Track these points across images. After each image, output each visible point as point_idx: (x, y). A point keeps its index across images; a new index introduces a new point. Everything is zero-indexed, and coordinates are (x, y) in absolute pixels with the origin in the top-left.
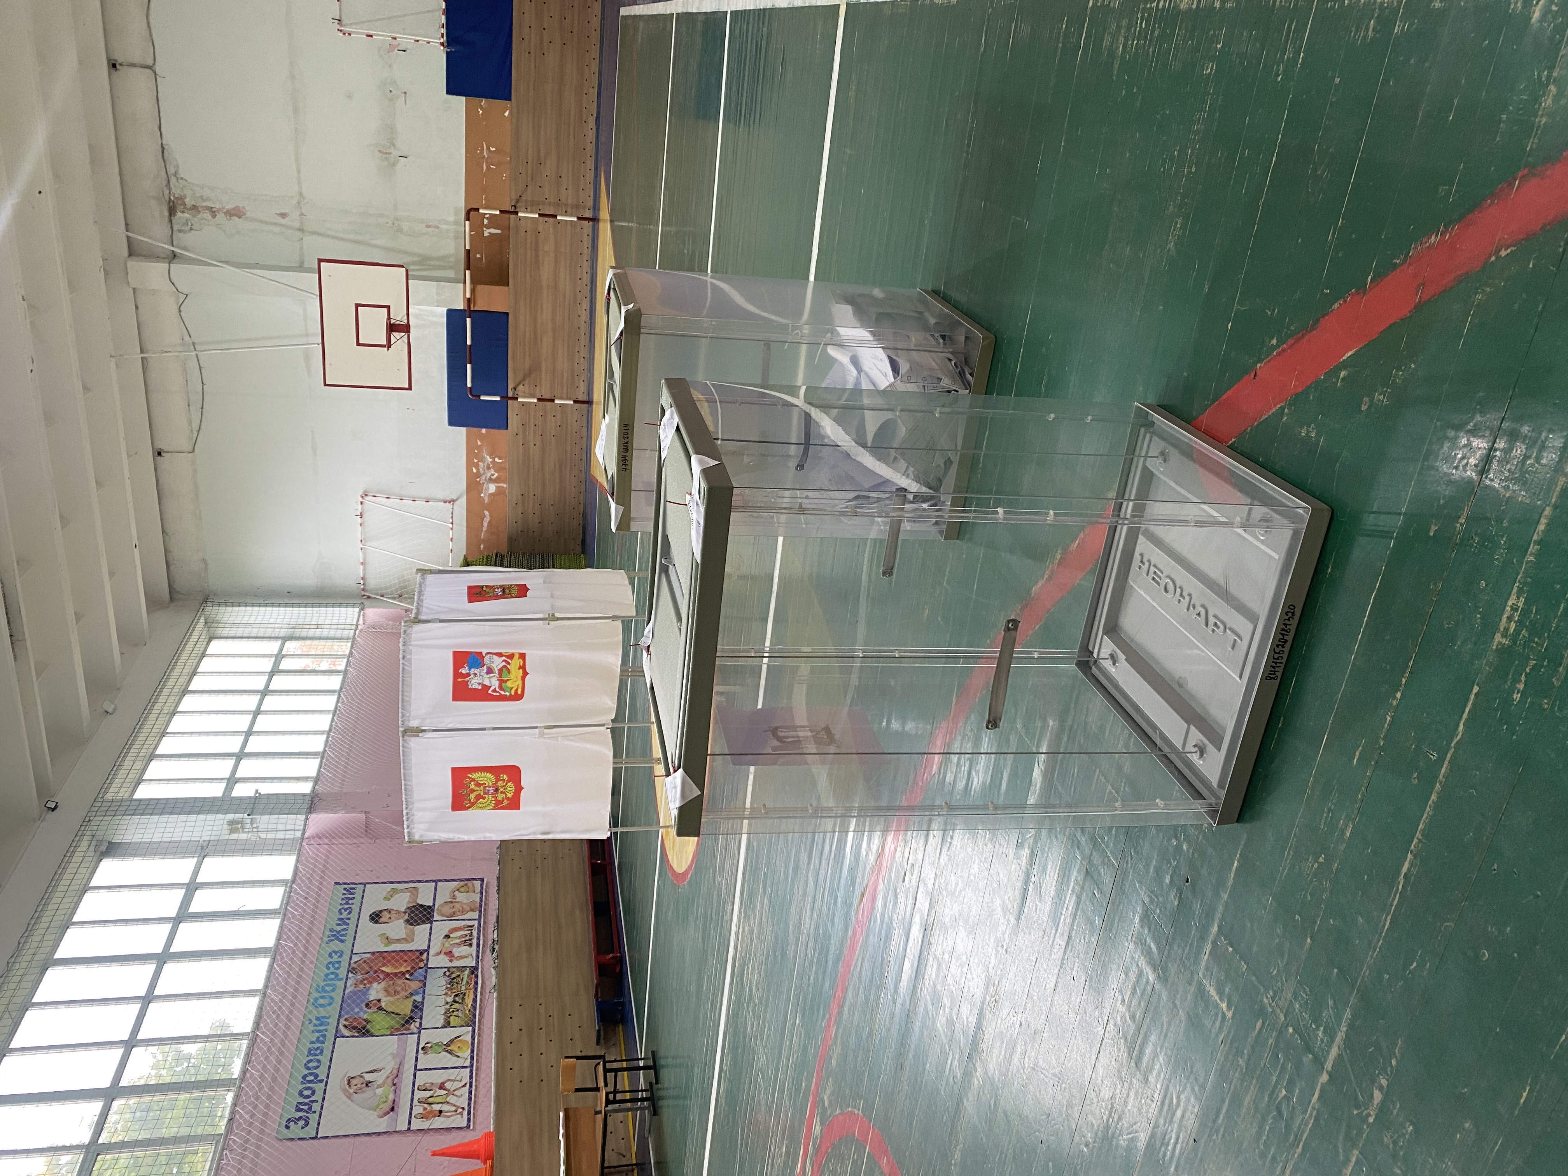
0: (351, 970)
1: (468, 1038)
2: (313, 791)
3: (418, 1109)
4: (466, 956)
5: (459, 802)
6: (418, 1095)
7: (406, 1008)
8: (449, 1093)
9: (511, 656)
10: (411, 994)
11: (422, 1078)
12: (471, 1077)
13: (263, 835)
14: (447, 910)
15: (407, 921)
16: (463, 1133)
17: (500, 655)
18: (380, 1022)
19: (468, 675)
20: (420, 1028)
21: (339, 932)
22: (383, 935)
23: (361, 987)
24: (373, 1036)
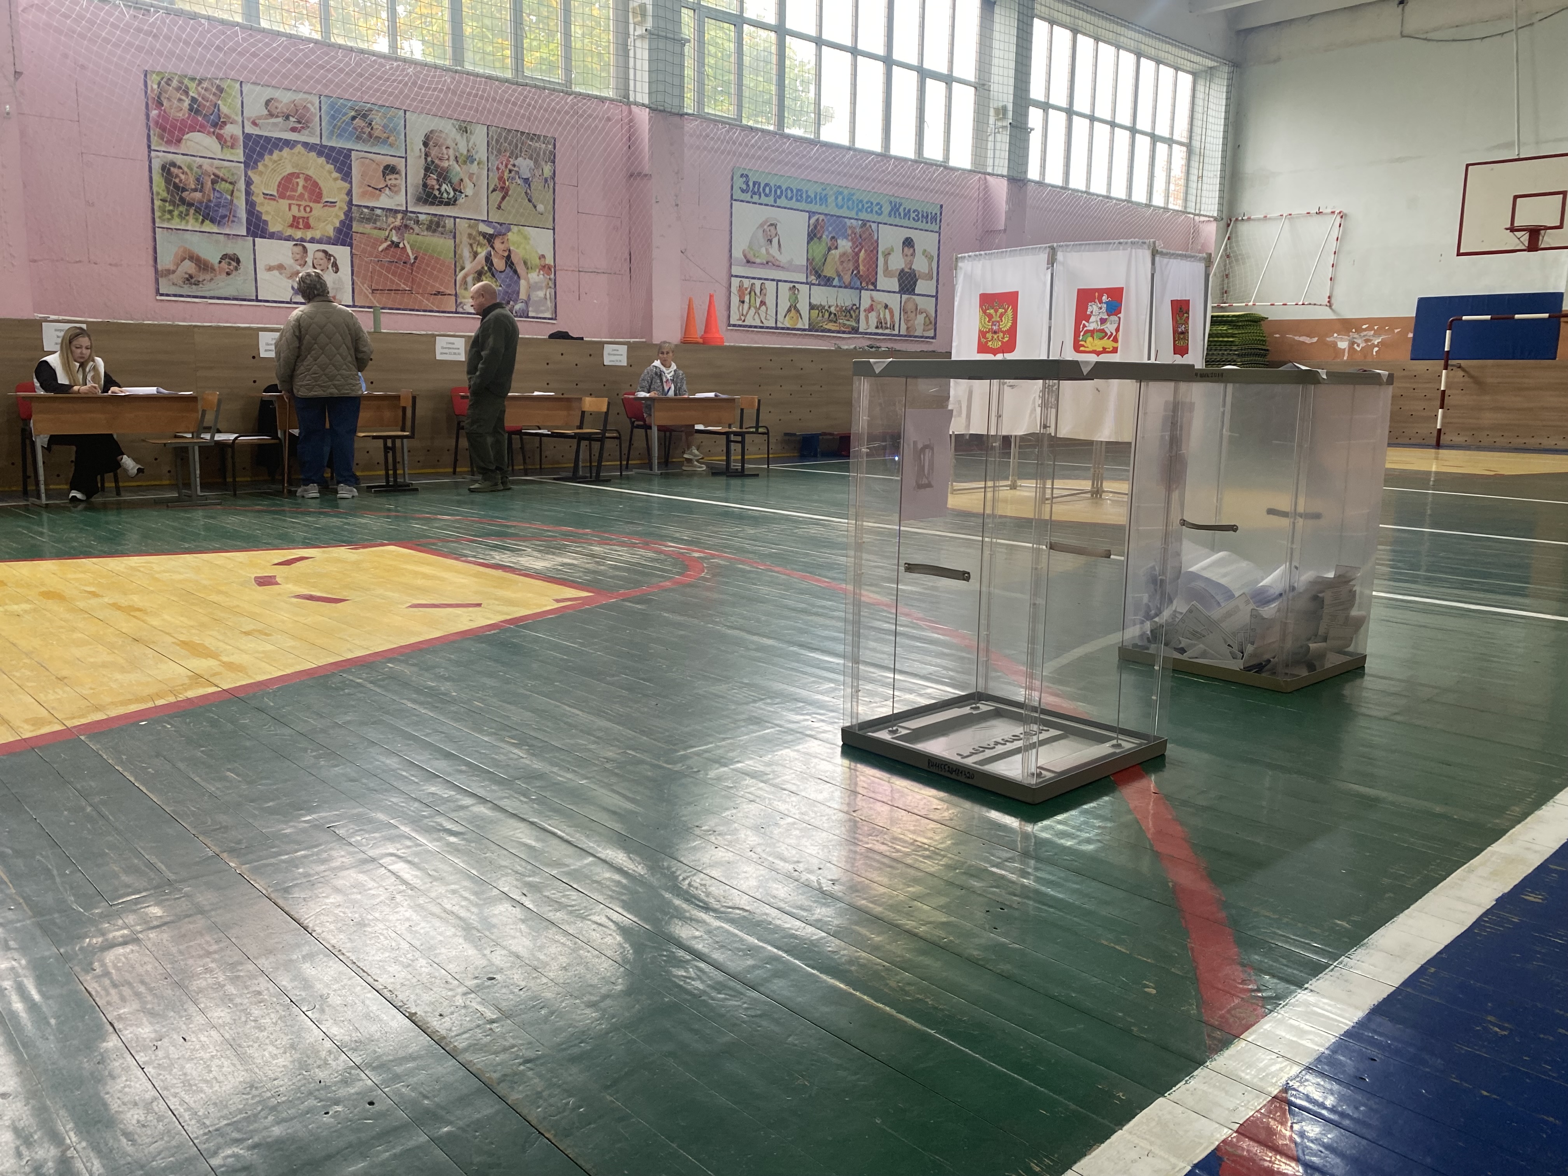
0: (865, 223)
1: (799, 326)
2: (1029, 181)
3: (747, 283)
4: (868, 323)
5: (988, 301)
6: (758, 283)
7: (829, 271)
8: (757, 310)
9: (1115, 340)
10: (839, 275)
11: (770, 286)
12: (767, 328)
13: (991, 138)
14: (910, 306)
15: (902, 270)
16: (725, 320)
17: (1117, 330)
18: (819, 249)
19: (1101, 302)
20: (811, 284)
21: (898, 210)
22: (892, 249)
23: (849, 232)
24: (808, 243)
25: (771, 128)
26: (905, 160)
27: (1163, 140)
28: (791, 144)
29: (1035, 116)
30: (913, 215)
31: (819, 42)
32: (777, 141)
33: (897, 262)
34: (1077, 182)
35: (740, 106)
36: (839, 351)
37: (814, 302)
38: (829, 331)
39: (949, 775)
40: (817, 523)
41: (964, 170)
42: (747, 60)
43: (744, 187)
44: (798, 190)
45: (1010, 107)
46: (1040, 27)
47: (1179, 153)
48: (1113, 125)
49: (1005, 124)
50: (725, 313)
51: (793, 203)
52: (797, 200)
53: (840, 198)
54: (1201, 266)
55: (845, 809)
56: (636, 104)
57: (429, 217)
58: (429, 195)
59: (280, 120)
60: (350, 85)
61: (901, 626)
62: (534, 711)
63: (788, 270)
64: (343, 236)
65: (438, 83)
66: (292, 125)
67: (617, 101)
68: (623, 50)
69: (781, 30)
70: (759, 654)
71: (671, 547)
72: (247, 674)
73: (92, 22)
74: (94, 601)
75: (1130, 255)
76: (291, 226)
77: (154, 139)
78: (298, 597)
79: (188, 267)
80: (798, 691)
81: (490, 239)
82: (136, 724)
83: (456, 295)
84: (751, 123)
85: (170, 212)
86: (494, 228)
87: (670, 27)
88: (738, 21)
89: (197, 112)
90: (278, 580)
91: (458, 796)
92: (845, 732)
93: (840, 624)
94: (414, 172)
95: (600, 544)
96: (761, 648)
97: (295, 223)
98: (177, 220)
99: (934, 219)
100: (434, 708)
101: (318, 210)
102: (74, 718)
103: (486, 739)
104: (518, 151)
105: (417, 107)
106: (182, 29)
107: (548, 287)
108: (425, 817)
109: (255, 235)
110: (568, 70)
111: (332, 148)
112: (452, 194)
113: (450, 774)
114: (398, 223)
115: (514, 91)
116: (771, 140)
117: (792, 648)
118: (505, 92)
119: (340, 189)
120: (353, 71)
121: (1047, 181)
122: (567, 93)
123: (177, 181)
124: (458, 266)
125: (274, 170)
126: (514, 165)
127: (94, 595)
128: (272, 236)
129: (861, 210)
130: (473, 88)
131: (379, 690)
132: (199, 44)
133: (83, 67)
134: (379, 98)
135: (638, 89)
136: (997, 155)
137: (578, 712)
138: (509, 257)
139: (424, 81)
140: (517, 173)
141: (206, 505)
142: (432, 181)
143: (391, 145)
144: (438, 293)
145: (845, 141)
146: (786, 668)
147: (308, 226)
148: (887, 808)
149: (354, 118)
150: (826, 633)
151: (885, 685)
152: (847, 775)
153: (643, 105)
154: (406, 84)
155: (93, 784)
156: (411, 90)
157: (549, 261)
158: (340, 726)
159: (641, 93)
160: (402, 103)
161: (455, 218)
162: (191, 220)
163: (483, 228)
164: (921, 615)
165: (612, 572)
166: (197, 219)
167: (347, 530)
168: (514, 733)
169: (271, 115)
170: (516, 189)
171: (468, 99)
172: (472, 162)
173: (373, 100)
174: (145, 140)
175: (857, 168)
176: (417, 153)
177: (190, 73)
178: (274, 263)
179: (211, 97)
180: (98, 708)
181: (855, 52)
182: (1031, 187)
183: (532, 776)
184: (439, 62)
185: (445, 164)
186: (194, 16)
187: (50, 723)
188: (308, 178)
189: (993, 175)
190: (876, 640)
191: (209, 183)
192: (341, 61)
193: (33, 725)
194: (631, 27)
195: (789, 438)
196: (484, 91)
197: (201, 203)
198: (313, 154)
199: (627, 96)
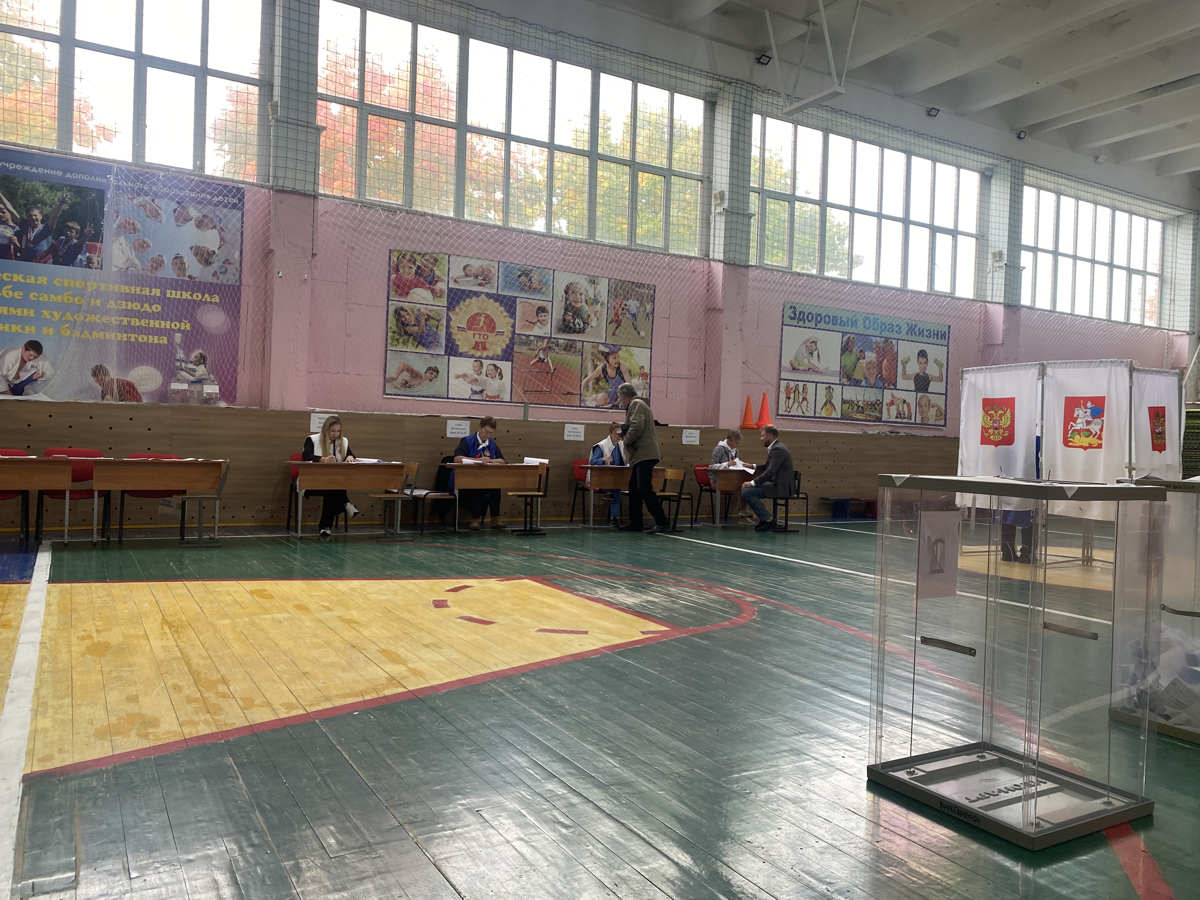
0: (887, 340)
1: (833, 415)
2: (1022, 306)
3: (792, 384)
4: (890, 414)
5: (989, 404)
6: (801, 384)
7: (858, 375)
8: (800, 404)
9: (1100, 438)
10: (866, 378)
11: (811, 387)
12: (808, 417)
13: (989, 275)
14: (924, 402)
15: (918, 375)
16: (775, 411)
17: (1101, 430)
18: (850, 359)
19: (1086, 408)
20: (843, 385)
21: (914, 330)
22: (909, 359)
23: (875, 346)
24: (841, 355)
25: (814, 272)
26: (920, 293)
27: (1137, 272)
28: (829, 284)
29: (1026, 258)
30: (926, 333)
31: (852, 210)
32: (818, 282)
33: (913, 368)
34: (1063, 306)
35: (791, 258)
36: (865, 435)
37: (846, 398)
38: (857, 420)
39: (958, 816)
40: (847, 576)
41: (968, 300)
42: (796, 226)
43: (792, 315)
44: (834, 317)
45: (1005, 252)
46: (1029, 193)
47: (1153, 283)
48: (1093, 261)
49: (1001, 265)
50: (775, 406)
51: (830, 326)
52: (834, 324)
53: (867, 322)
54: (1175, 379)
55: (870, 839)
56: (714, 260)
57: (566, 342)
58: (566, 326)
59: (472, 278)
60: (519, 255)
61: (918, 675)
62: (624, 727)
63: (825, 375)
64: (508, 355)
65: (577, 251)
66: (479, 281)
67: (700, 259)
68: (706, 223)
69: (823, 204)
70: (799, 692)
71: (730, 591)
72: (425, 679)
73: (361, 221)
74: (328, 614)
75: (1111, 370)
76: (474, 348)
77: (392, 293)
78: (462, 618)
79: (406, 375)
80: (831, 728)
81: (606, 355)
82: (351, 714)
83: (580, 395)
84: (798, 270)
85: (398, 340)
86: (610, 348)
87: (741, 206)
88: (791, 199)
89: (420, 275)
90: (449, 603)
91: (569, 795)
92: (871, 770)
93: (867, 670)
94: (557, 311)
95: (675, 585)
96: (802, 687)
97: (476, 346)
98: (401, 345)
99: (943, 336)
100: (553, 718)
101: (492, 337)
102: (312, 705)
103: (590, 748)
104: (629, 296)
105: (562, 268)
106: (416, 223)
107: (645, 388)
108: (545, 810)
109: (450, 355)
110: (667, 239)
111: (505, 296)
112: (582, 325)
113: (563, 776)
114: (544, 346)
115: (629, 255)
116: (814, 282)
117: (826, 689)
118: (622, 255)
119: (507, 323)
120: (522, 245)
121: (1038, 306)
122: (665, 254)
123: (403, 319)
124: (583, 374)
125: (465, 312)
126: (626, 305)
127: (328, 609)
128: (461, 355)
129: (884, 330)
130: (600, 254)
131: (514, 699)
132: (425, 231)
133: (353, 249)
134: (537, 263)
135: (716, 250)
136: (995, 288)
137: (657, 732)
138: (618, 368)
139: (568, 250)
140: (628, 310)
141: (404, 541)
142: (569, 318)
143: (543, 294)
144: (569, 393)
145: (871, 280)
146: (822, 707)
147: (485, 348)
148: (906, 842)
149: (520, 276)
150: (854, 677)
151: (903, 728)
152: (872, 809)
153: (719, 261)
154: (556, 252)
155: (322, 759)
156: (559, 257)
157: (647, 370)
158: (487, 727)
159: (718, 252)
160: (553, 265)
161: (583, 342)
162: (410, 345)
163: (602, 348)
164: (934, 667)
165: (684, 611)
166: (413, 345)
167: (496, 565)
168: (610, 744)
169: (467, 275)
170: (626, 320)
171: (596, 262)
172: (597, 304)
173: (533, 264)
174: (386, 294)
175: (881, 300)
176: (560, 298)
177: (418, 250)
178: (460, 373)
179: (430, 265)
180: (327, 699)
181: (880, 216)
182: (1023, 311)
183: (623, 783)
184: (579, 237)
185: (579, 305)
186: (424, 214)
187: (297, 707)
188: (487, 316)
189: (992, 303)
190: (897, 686)
191: (424, 321)
192: (514, 239)
193: (286, 708)
194: (713, 207)
195: (824, 502)
196: (608, 255)
197: (417, 333)
198: (492, 301)
199: (707, 255)
